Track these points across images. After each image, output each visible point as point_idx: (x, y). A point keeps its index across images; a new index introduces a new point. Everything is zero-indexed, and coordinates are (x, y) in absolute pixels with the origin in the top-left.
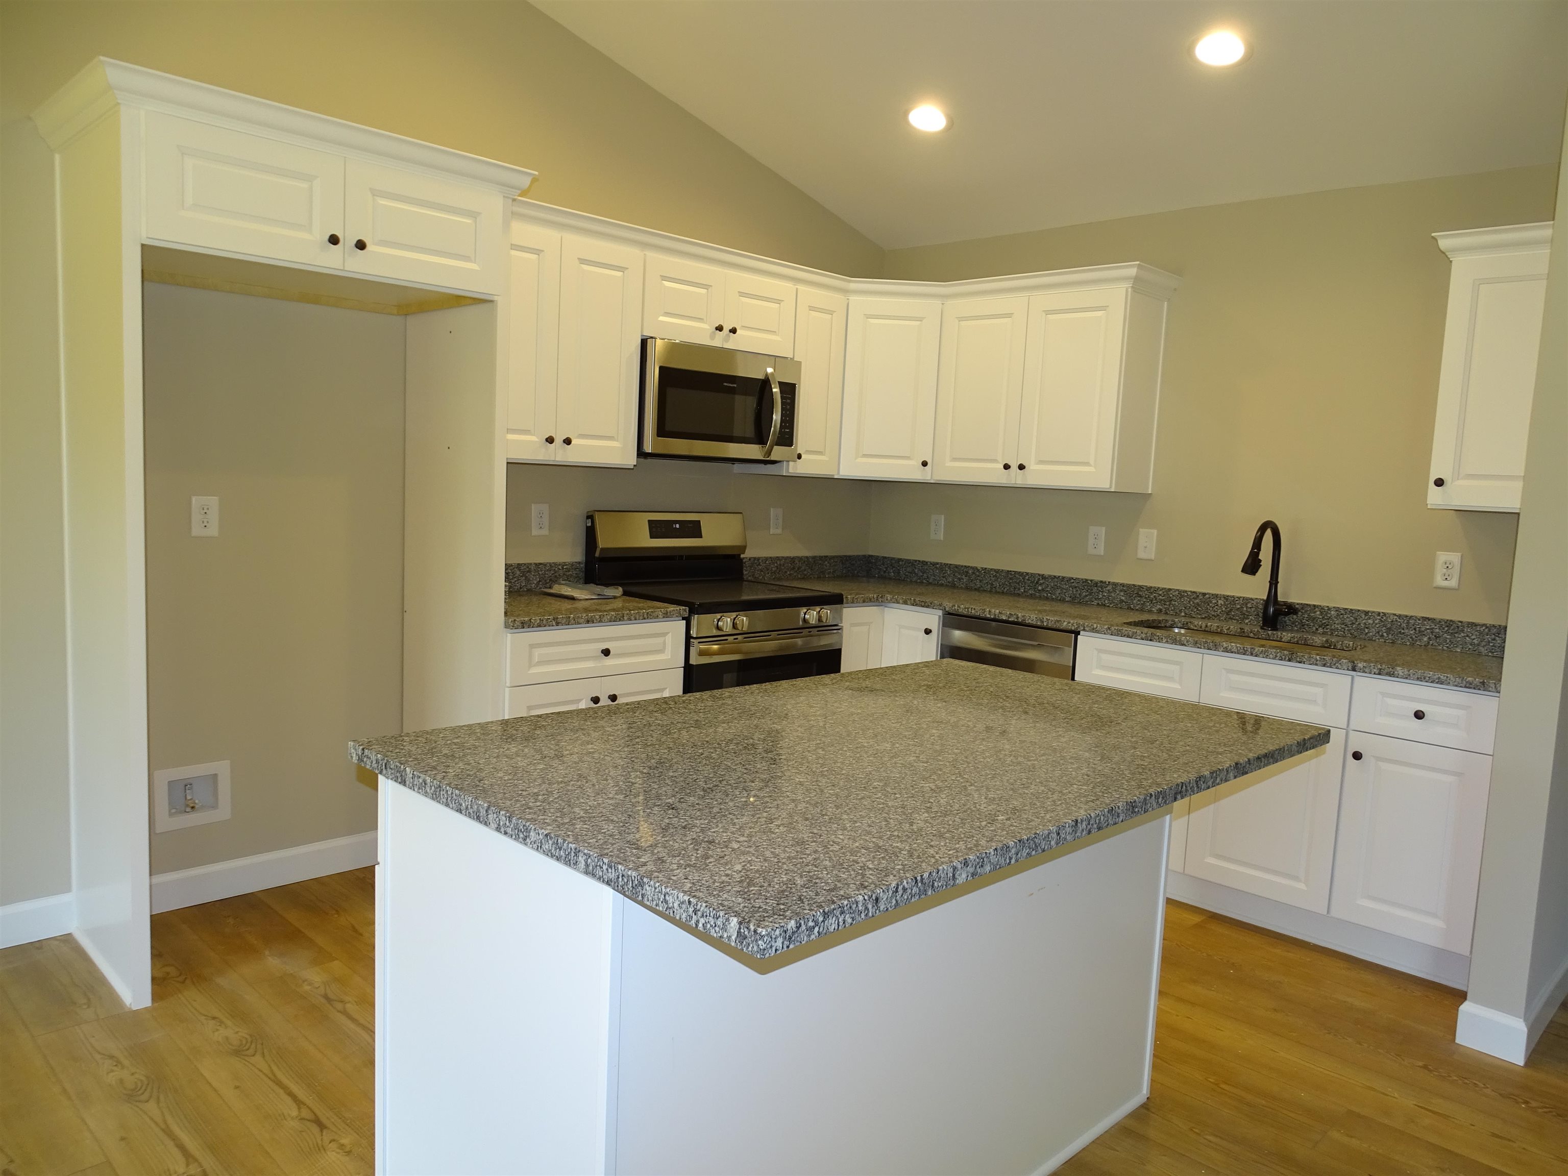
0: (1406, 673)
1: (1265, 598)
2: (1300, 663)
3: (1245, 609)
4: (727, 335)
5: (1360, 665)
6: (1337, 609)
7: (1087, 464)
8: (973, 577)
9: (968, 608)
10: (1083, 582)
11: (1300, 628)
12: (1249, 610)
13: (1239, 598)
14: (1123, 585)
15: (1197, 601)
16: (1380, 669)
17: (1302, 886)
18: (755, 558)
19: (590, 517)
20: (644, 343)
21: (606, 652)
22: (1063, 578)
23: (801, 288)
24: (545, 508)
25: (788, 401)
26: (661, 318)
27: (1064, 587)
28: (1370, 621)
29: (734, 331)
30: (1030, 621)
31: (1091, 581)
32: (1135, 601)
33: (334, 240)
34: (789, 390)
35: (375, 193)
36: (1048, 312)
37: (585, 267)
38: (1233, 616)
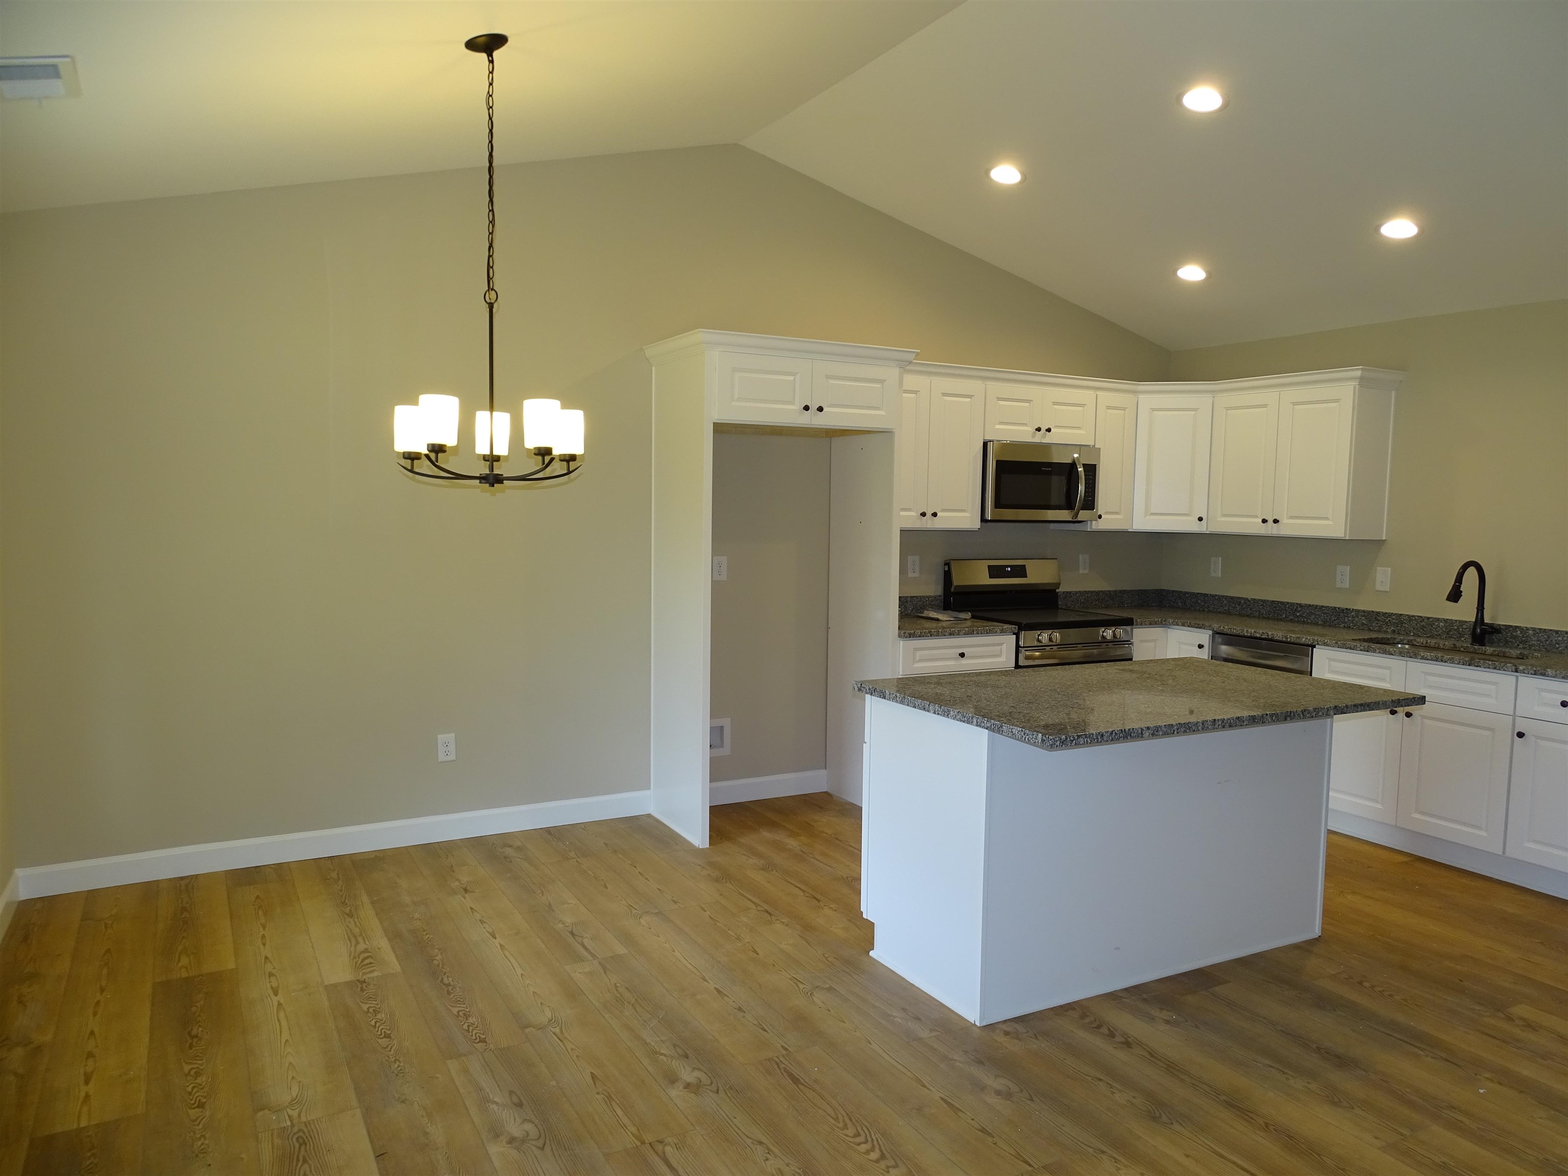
0: (1554, 673)
1: (1474, 620)
2: (1477, 667)
3: (1461, 629)
4: (1044, 433)
5: (1521, 668)
6: (1534, 629)
7: (1327, 519)
8: (1245, 606)
9: (1231, 629)
10: (1332, 610)
11: (1505, 645)
12: (1464, 630)
13: (1456, 621)
14: (1364, 611)
15: (1423, 623)
16: (1535, 671)
17: (1484, 834)
18: (1067, 592)
19: (947, 564)
20: (985, 445)
21: (962, 655)
22: (1317, 606)
23: (1100, 393)
24: (917, 558)
25: (1091, 477)
26: (998, 427)
27: (1317, 613)
28: (1560, 639)
29: (1049, 430)
30: (1277, 638)
31: (1339, 608)
32: (1373, 624)
33: (806, 408)
34: (1091, 470)
35: (828, 377)
36: (1294, 404)
37: (946, 398)
38: (1452, 635)
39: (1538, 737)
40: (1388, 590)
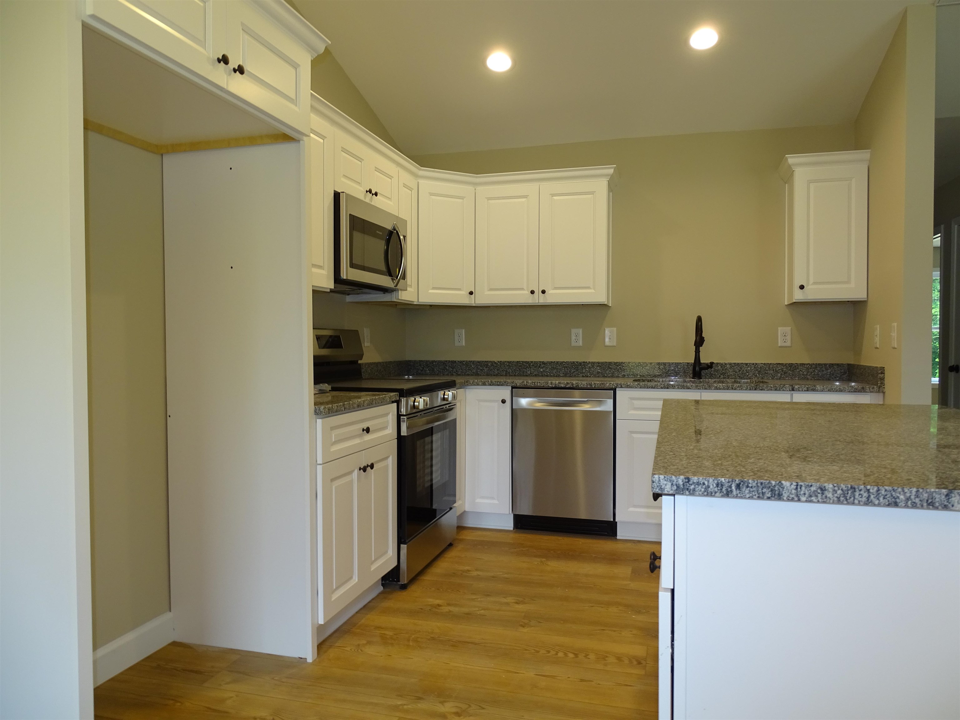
0: (822, 388)
1: (693, 362)
2: (761, 390)
3: (677, 369)
4: (373, 198)
5: (796, 387)
6: (730, 364)
9: (534, 383)
10: (571, 364)
11: (710, 377)
12: (679, 369)
13: (673, 363)
14: (599, 363)
16: (808, 388)
20: (337, 196)
21: (368, 430)
22: (557, 362)
23: (400, 170)
26: (344, 179)
27: (559, 368)
28: (749, 369)
29: (376, 194)
30: (582, 386)
31: (577, 362)
32: (607, 372)
33: (224, 61)
35: (243, 27)
36: (552, 196)
38: (670, 374)
40: (615, 345)
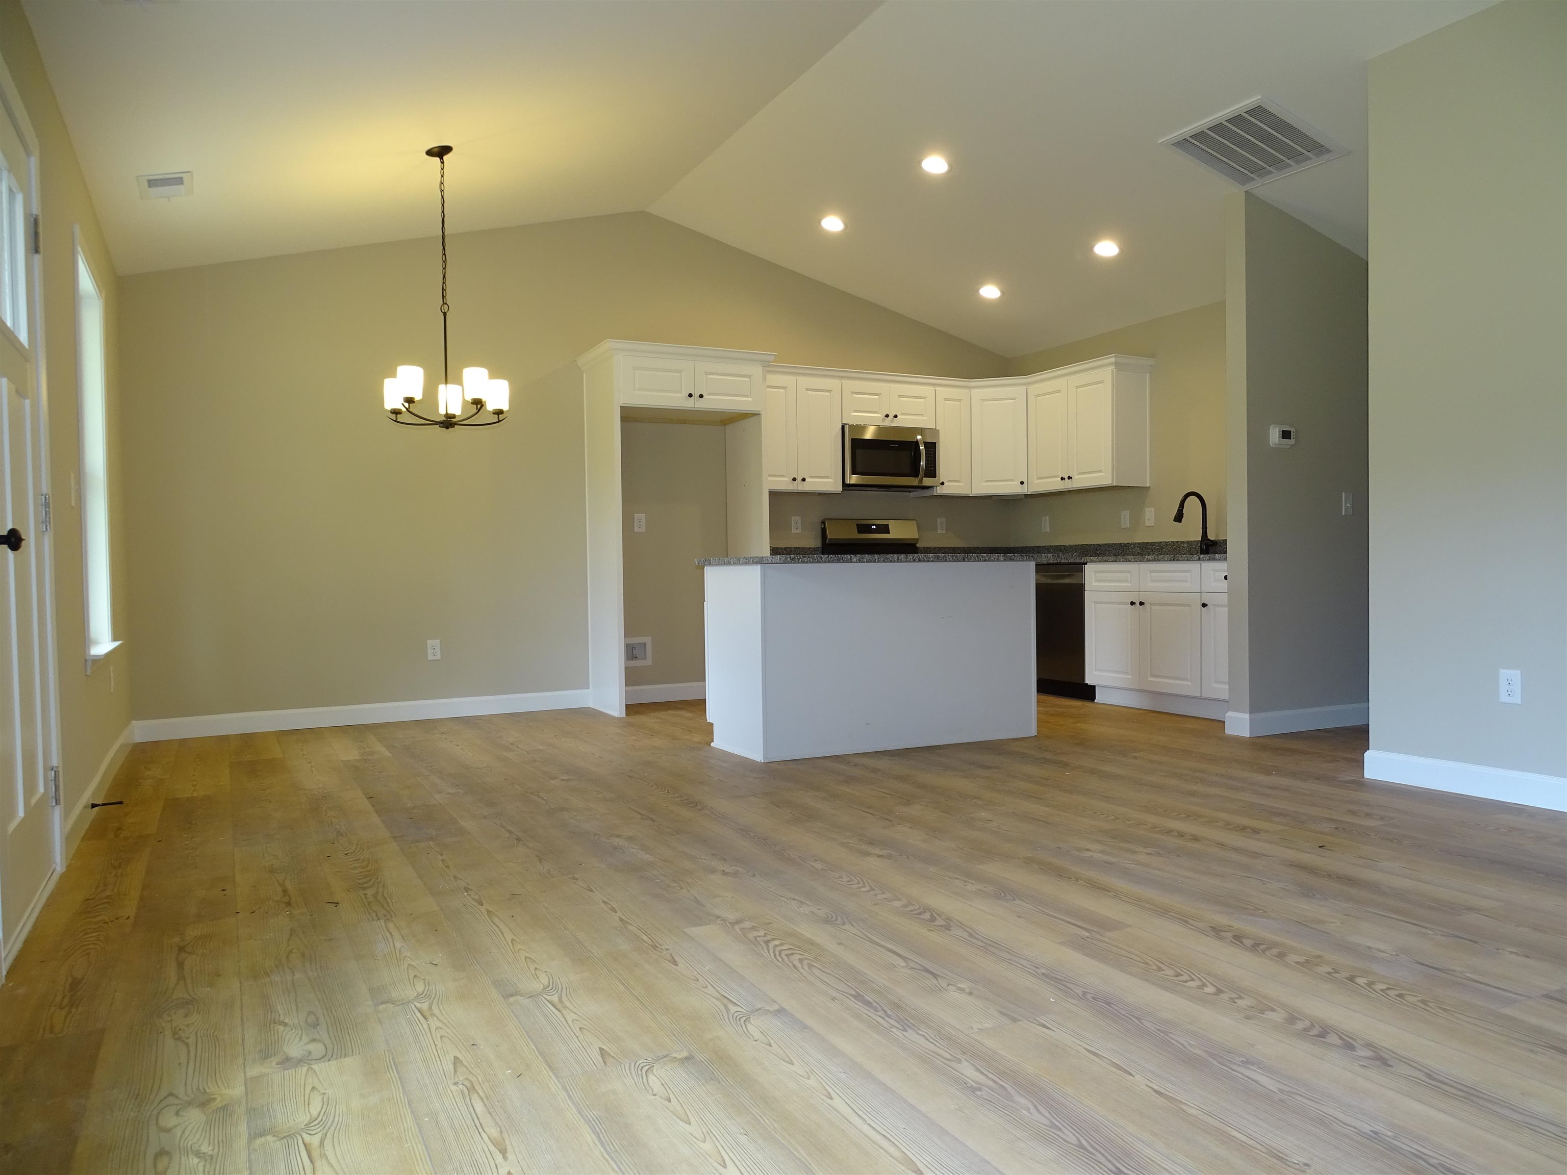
1: (1200, 540)
4: (892, 419)
7: (1101, 471)
8: (1064, 551)
10: (1119, 545)
14: (1138, 543)
15: (1175, 546)
16: (1210, 557)
17: (1189, 683)
18: (927, 547)
19: (823, 522)
20: (843, 427)
22: (1110, 544)
23: (938, 389)
24: (799, 519)
25: (932, 452)
26: (853, 414)
27: (1110, 549)
29: (896, 416)
31: (1123, 544)
32: (1145, 552)
33: (690, 395)
34: (932, 448)
35: (707, 373)
36: (1078, 387)
37: (810, 392)
39: (1218, 606)
40: (1153, 525)
